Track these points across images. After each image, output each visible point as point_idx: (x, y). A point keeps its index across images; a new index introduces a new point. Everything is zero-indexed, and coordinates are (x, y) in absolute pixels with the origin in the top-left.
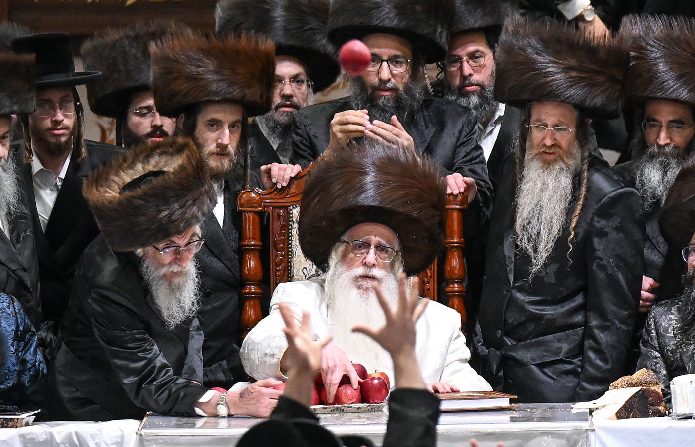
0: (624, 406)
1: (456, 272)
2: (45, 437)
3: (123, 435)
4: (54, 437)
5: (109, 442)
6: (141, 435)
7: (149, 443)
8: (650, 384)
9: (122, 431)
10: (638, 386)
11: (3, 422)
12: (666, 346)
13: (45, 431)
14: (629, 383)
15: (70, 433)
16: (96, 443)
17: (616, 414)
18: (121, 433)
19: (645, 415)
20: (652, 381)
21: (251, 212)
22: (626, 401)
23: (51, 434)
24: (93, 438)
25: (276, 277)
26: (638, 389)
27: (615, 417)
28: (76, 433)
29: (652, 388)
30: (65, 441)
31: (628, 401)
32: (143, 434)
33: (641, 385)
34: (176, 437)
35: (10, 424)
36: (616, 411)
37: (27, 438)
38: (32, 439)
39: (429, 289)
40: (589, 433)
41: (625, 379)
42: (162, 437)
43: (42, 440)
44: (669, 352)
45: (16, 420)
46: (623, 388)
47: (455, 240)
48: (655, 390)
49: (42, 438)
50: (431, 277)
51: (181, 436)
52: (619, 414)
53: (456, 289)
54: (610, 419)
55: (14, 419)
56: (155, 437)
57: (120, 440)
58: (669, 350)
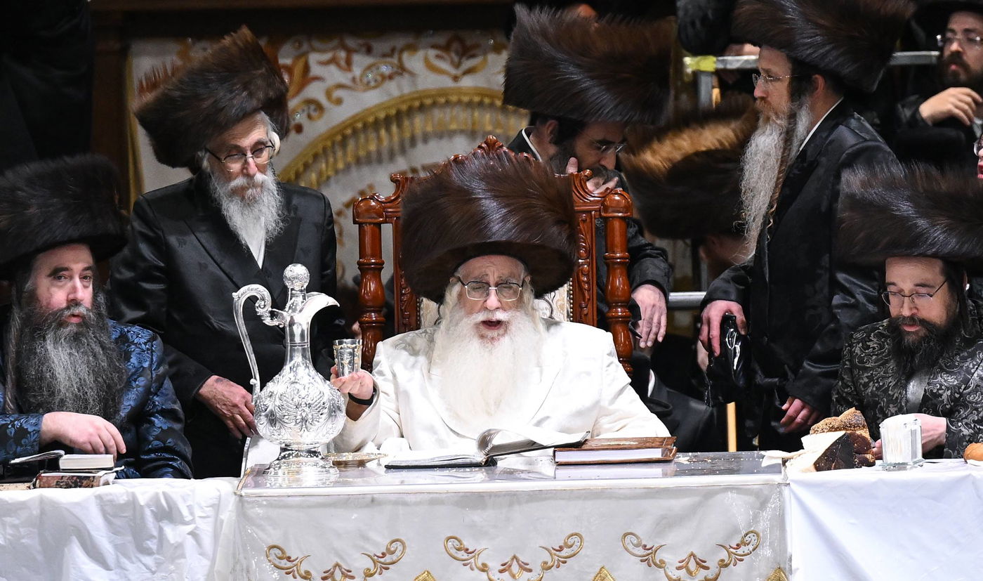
0: (825, 454)
1: (620, 293)
2: (126, 499)
3: (220, 496)
4: (137, 500)
5: (203, 504)
6: (241, 496)
7: (251, 505)
8: (854, 427)
9: (219, 491)
10: (840, 430)
11: (76, 481)
12: (860, 379)
13: (127, 491)
14: (831, 426)
15: (157, 494)
16: (188, 506)
17: (815, 464)
18: (218, 493)
19: (850, 465)
20: (858, 424)
21: (370, 223)
22: (827, 447)
23: (134, 495)
24: (185, 500)
25: (401, 301)
26: (840, 434)
27: (813, 468)
28: (164, 494)
29: (858, 432)
30: (151, 503)
31: (829, 448)
32: (243, 494)
33: (844, 429)
34: (283, 498)
35: (85, 482)
36: (815, 460)
37: (104, 500)
38: (111, 501)
39: (586, 315)
40: (783, 487)
41: (827, 421)
42: (266, 498)
43: (122, 502)
44: (861, 386)
45: (91, 479)
46: (824, 432)
47: (618, 255)
48: (861, 434)
49: (123, 499)
50: (589, 300)
51: (289, 496)
52: (819, 464)
53: (620, 314)
54: (807, 470)
55: (89, 477)
56: (257, 499)
57: (217, 503)
58: (861, 383)
